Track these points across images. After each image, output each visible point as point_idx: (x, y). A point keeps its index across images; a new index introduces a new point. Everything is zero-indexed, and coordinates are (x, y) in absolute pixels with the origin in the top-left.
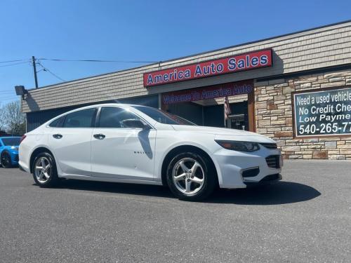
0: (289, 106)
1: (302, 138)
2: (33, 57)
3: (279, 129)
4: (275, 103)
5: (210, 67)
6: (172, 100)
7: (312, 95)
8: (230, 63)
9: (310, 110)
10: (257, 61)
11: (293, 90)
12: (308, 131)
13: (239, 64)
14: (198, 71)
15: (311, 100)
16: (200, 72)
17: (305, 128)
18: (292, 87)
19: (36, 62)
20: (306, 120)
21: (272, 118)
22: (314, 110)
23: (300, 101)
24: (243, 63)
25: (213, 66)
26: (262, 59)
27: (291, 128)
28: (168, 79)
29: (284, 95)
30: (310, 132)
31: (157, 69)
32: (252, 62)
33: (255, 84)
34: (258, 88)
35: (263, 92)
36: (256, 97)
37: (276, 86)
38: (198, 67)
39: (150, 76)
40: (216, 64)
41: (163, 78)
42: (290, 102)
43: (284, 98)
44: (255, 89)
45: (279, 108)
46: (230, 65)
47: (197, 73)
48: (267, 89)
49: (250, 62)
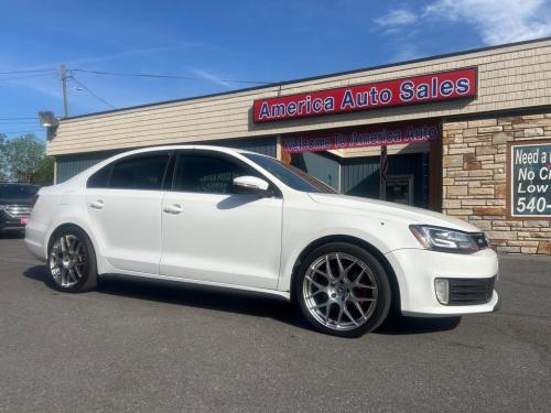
0: (502, 166)
1: (522, 219)
2: (63, 67)
3: (482, 203)
4: (479, 158)
7: (542, 149)
8: (404, 89)
9: (537, 174)
10: (451, 87)
11: (510, 139)
12: (532, 209)
13: (420, 92)
14: (348, 99)
15: (540, 156)
16: (351, 101)
17: (527, 202)
18: (508, 134)
19: (67, 74)
20: (531, 189)
21: (472, 184)
22: (545, 173)
23: (522, 158)
24: (426, 90)
25: (373, 93)
26: (459, 85)
27: (504, 202)
28: (295, 110)
29: (495, 146)
30: (535, 210)
31: (275, 94)
32: (443, 88)
33: (446, 126)
34: (450, 133)
35: (458, 139)
36: (445, 148)
37: (481, 130)
38: (348, 93)
39: (265, 106)
40: (379, 89)
41: (286, 110)
42: (504, 158)
43: (494, 151)
44: (445, 134)
45: (483, 167)
46: (404, 93)
47: (345, 102)
48: (466, 135)
49: (439, 88)
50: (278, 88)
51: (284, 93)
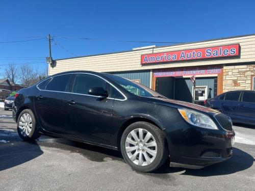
0: (249, 85)
2: (49, 35)
4: (239, 82)
5: (192, 53)
6: (161, 75)
8: (207, 52)
10: (228, 51)
11: (253, 74)
13: (214, 54)
16: (184, 56)
18: (252, 71)
19: (51, 38)
24: (217, 53)
25: (194, 53)
26: (231, 51)
28: (159, 60)
29: (246, 77)
31: (151, 52)
32: (224, 52)
34: (226, 71)
35: (230, 73)
36: (224, 77)
37: (240, 70)
38: (183, 53)
39: (146, 57)
40: (196, 52)
41: (155, 59)
42: (250, 82)
43: (245, 79)
44: (224, 71)
45: (241, 85)
46: (207, 54)
47: (181, 56)
48: (233, 72)
49: (222, 52)
50: (152, 50)
51: (155, 52)
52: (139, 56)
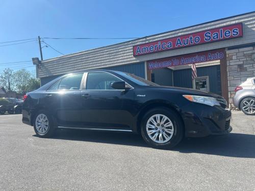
2: (39, 37)
4: (245, 66)
5: (189, 39)
8: (206, 36)
10: (230, 33)
13: (214, 36)
14: (179, 42)
19: (41, 40)
24: (217, 35)
25: (191, 38)
26: (234, 32)
28: (153, 49)
29: (253, 60)
32: (226, 34)
33: (228, 52)
34: (230, 55)
35: (234, 57)
36: (228, 62)
37: (245, 53)
38: (179, 39)
39: (138, 48)
40: (194, 37)
41: (149, 49)
43: (252, 62)
44: (227, 56)
45: (248, 70)
46: (206, 38)
47: (178, 44)
48: (238, 55)
49: (223, 34)
52: (130, 48)
